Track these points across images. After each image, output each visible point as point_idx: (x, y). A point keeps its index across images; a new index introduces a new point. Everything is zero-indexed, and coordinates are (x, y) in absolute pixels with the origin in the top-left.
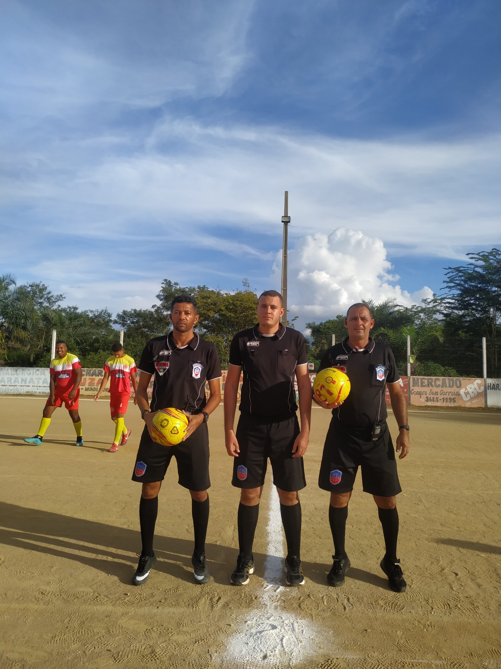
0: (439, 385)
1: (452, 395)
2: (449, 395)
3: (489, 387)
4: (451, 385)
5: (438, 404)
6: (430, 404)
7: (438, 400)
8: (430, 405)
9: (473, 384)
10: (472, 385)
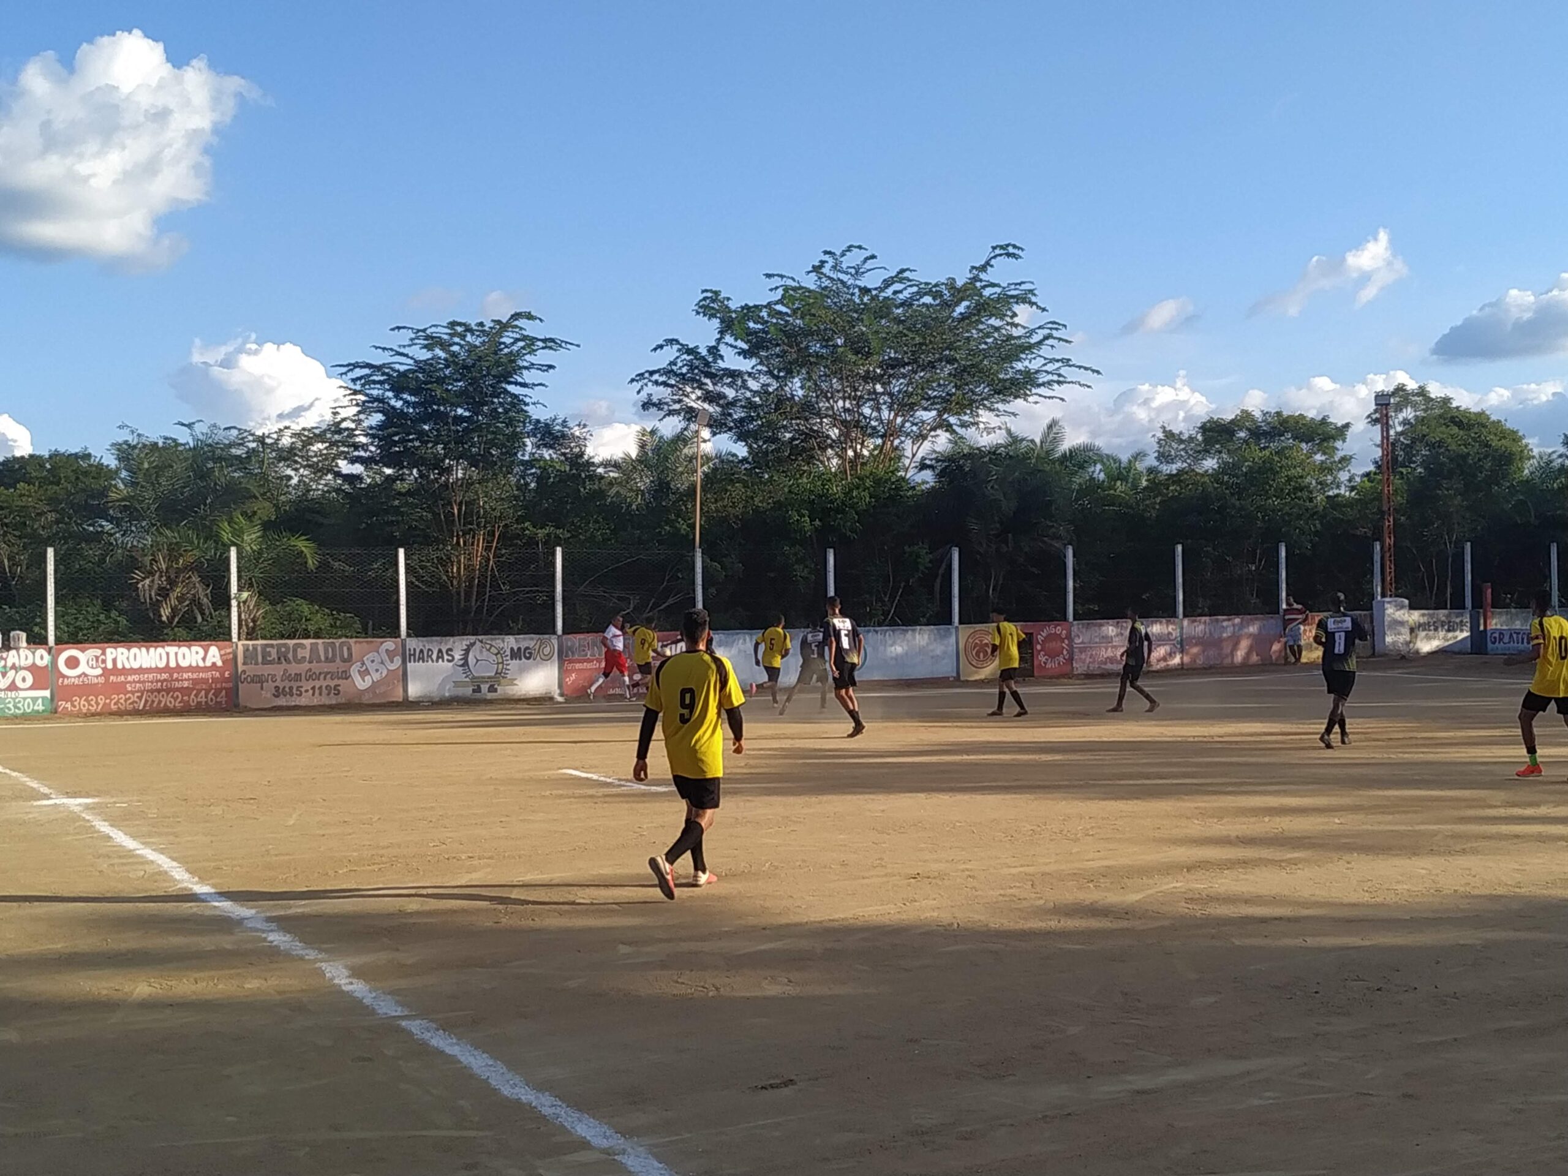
0: (304, 658)
1: (332, 679)
2: (325, 679)
3: (412, 658)
4: (330, 655)
5: (303, 701)
6: (282, 702)
7: (301, 691)
8: (285, 704)
9: (378, 652)
10: (376, 654)
